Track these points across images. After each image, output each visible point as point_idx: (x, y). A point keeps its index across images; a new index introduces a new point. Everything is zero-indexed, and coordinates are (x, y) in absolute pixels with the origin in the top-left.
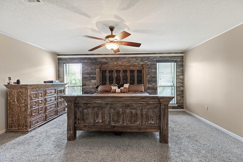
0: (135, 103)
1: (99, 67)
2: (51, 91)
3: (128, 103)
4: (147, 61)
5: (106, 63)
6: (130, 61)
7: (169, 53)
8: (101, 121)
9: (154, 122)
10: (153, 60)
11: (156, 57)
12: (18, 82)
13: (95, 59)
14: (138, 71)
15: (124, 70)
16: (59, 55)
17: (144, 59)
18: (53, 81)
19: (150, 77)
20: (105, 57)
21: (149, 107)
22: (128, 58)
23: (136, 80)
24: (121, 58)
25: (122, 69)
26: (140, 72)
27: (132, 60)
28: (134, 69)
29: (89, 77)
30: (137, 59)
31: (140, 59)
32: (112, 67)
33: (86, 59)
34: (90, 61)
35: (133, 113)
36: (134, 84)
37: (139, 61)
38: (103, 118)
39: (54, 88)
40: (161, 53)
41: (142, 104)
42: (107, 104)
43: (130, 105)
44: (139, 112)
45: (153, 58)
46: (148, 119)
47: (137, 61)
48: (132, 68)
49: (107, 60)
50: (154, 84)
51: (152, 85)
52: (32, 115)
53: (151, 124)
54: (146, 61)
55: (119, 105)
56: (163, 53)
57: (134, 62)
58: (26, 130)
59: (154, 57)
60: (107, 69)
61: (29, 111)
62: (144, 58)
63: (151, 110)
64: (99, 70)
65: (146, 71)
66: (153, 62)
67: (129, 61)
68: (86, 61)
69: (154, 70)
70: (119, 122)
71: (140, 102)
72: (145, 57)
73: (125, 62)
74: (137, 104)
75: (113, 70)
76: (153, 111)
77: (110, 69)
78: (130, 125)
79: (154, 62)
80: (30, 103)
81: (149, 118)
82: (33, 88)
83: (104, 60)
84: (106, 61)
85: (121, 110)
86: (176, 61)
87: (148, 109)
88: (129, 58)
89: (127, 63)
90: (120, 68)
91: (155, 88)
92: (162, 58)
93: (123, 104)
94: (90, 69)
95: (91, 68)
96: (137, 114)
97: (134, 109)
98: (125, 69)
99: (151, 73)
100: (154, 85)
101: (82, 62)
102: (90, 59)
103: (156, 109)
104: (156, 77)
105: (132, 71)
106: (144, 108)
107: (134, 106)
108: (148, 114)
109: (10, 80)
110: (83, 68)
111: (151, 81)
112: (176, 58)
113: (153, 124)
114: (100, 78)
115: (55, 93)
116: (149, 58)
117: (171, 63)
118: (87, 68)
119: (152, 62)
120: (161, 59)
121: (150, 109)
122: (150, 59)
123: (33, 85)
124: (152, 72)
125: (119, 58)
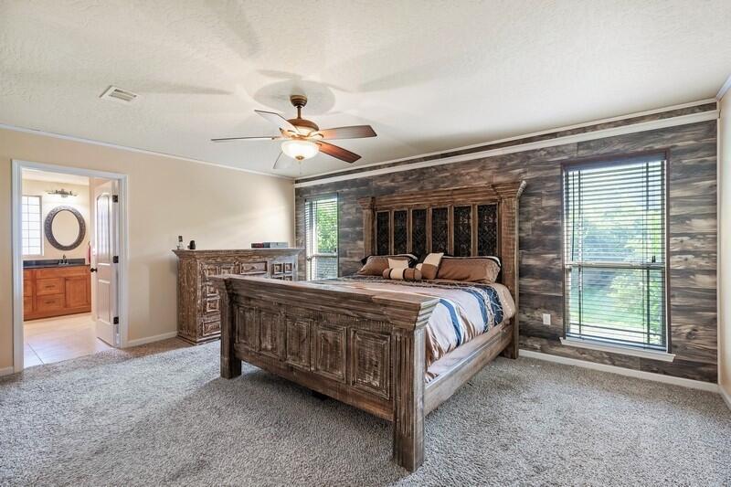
0: (333, 312)
1: (368, 204)
2: (255, 265)
3: (318, 308)
4: (521, 170)
5: (391, 191)
6: (462, 175)
7: (628, 122)
8: (270, 347)
9: (378, 384)
10: (548, 163)
11: (558, 150)
12: (192, 245)
13: (366, 182)
14: (481, 208)
15: (437, 209)
16: (297, 182)
17: (509, 164)
18: (269, 244)
19: (533, 229)
20: (390, 174)
21: (364, 328)
22: (452, 166)
23: (474, 240)
24: (434, 170)
25: (431, 205)
26: (488, 210)
27: (468, 174)
28: (469, 203)
29: (352, 233)
30: (483, 168)
31: (494, 166)
32: (403, 201)
33: (345, 184)
34: (354, 189)
35: (329, 339)
36: (469, 255)
37: (489, 173)
38: (273, 339)
39: (263, 259)
40: (584, 130)
41: (348, 315)
42: (280, 304)
43: (323, 315)
44: (342, 340)
45: (549, 153)
46: (365, 368)
47: (483, 174)
48: (460, 200)
49: (393, 181)
50: (551, 256)
51: (544, 259)
52: (205, 310)
53: (369, 384)
54: (517, 171)
55: (301, 311)
56: (594, 128)
57: (472, 178)
58: (194, 339)
59: (549, 151)
60: (391, 209)
61: (199, 302)
62: (511, 160)
63: (371, 342)
64: (369, 212)
65: (508, 207)
66: (546, 169)
67: (458, 178)
68: (346, 190)
69: (552, 202)
70: (301, 359)
71: (343, 310)
72: (514, 154)
73: (443, 183)
74: (337, 313)
75: (405, 209)
76: (376, 346)
77: (397, 207)
78: (322, 373)
79: (554, 168)
80: (202, 287)
81: (367, 366)
82: (209, 258)
83: (387, 182)
84: (393, 184)
85: (304, 325)
86: (665, 154)
87: (365, 334)
88: (456, 165)
89: (452, 185)
90: (424, 205)
91: (554, 271)
92: (589, 148)
93: (308, 309)
94: (354, 210)
95: (357, 209)
96: (336, 345)
97: (331, 328)
98: (439, 204)
99: (538, 214)
100: (553, 259)
101: (338, 195)
102: (353, 182)
103: (385, 339)
104: (556, 229)
105: (461, 211)
106: (355, 332)
107: (331, 319)
108: (364, 351)
109: (181, 241)
110: (340, 208)
111: (540, 243)
112: (670, 136)
113: (376, 388)
114: (373, 236)
115: (266, 270)
116: (529, 158)
117: (645, 165)
118: (348, 209)
119: (540, 170)
120: (582, 153)
121: (369, 335)
122: (532, 160)
123: (206, 251)
124: (542, 208)
125: (425, 171)
